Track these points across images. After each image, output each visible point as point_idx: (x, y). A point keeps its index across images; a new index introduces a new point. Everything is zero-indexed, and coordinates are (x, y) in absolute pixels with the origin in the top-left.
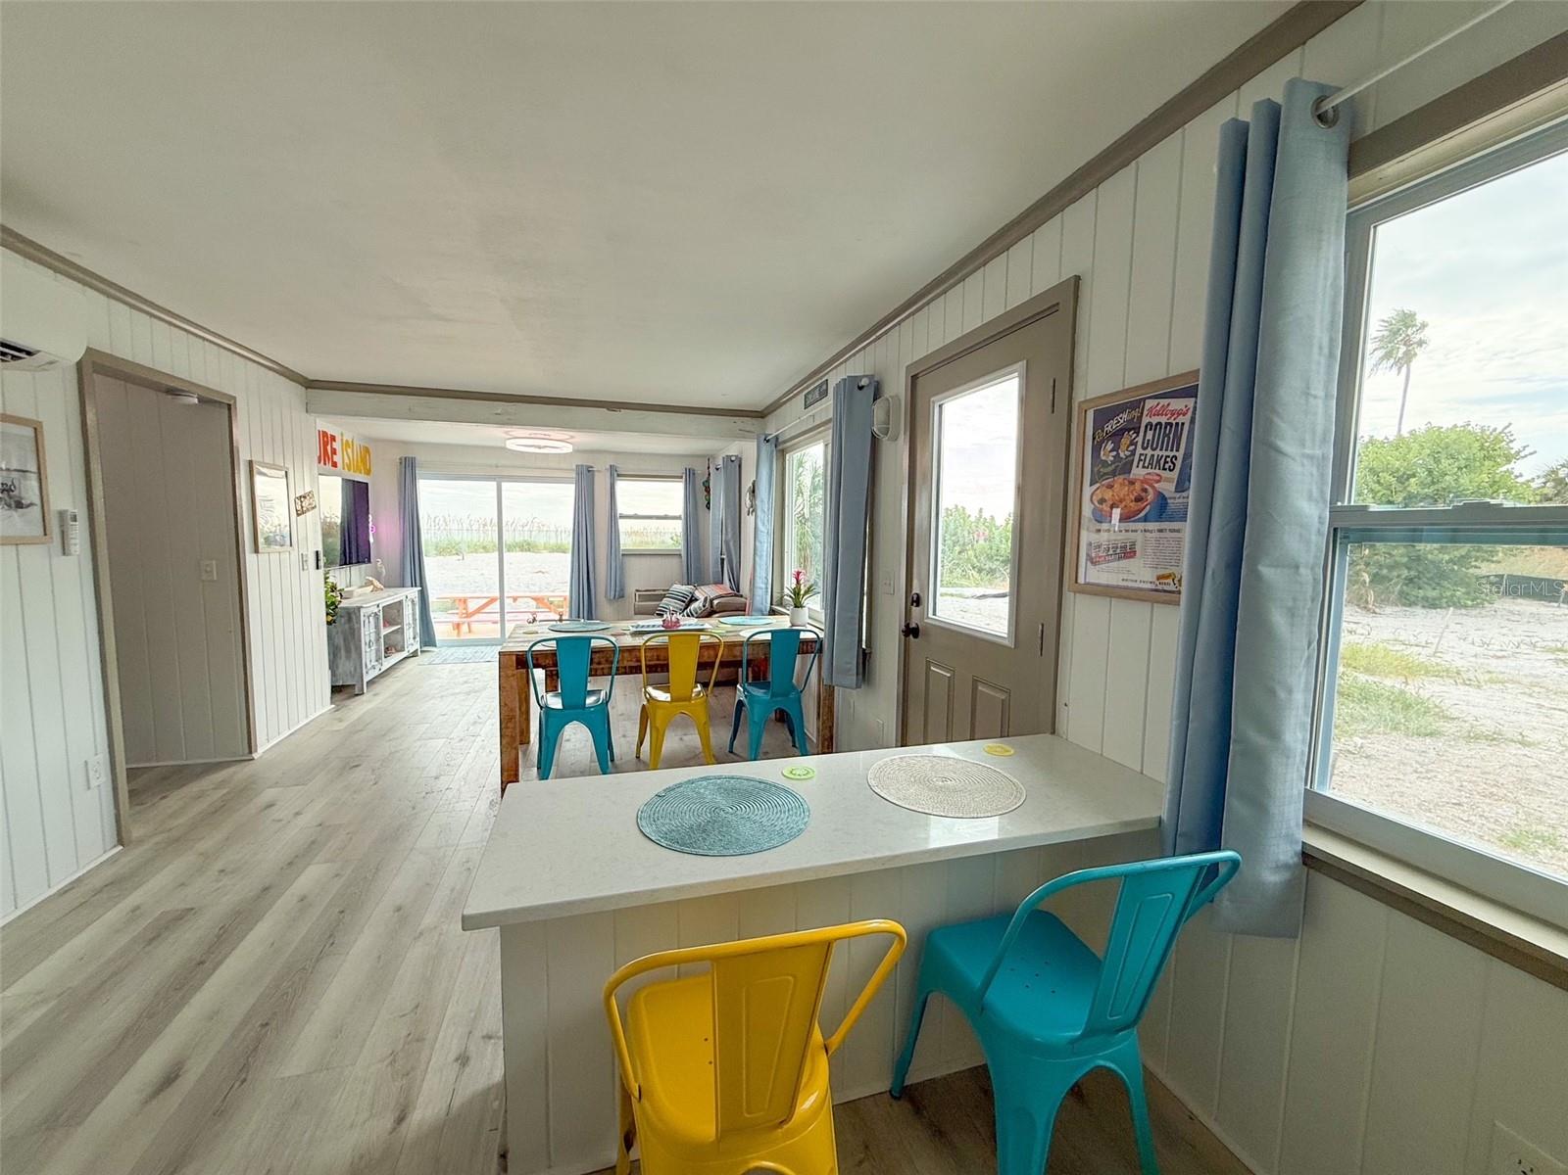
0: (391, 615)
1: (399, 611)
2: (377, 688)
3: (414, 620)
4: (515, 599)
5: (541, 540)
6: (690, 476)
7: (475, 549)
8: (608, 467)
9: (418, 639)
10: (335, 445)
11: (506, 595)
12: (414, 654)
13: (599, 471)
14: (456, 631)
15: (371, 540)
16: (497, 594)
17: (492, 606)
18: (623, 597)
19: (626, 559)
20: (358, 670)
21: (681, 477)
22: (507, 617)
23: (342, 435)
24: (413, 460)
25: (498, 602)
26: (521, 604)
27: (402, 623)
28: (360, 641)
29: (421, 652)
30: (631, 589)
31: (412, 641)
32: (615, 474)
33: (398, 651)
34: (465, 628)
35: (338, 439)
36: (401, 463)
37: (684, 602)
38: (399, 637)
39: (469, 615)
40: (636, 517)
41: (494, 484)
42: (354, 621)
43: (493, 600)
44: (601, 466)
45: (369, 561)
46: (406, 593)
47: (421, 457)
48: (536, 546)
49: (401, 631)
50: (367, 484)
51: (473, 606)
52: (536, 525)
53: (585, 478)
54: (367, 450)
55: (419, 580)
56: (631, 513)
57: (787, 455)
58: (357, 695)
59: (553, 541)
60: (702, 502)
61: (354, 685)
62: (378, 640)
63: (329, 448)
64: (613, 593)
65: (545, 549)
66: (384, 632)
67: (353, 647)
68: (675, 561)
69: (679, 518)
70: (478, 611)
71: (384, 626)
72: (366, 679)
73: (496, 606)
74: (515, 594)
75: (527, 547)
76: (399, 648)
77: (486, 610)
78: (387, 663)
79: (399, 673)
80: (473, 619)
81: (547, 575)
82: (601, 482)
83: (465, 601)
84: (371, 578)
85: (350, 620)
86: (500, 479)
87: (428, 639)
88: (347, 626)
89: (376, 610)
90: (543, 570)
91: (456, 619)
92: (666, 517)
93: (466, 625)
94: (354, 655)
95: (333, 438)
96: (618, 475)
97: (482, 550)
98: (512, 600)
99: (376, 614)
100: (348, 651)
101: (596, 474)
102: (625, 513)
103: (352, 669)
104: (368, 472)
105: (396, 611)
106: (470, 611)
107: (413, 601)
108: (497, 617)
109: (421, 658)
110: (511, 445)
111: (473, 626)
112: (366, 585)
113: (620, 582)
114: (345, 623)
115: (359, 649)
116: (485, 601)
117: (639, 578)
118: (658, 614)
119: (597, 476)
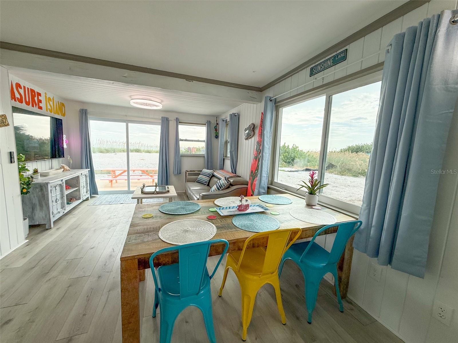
0: (72, 183)
1: (77, 181)
2: (61, 224)
3: (87, 184)
4: (134, 171)
5: (142, 149)
6: (208, 124)
7: (120, 151)
8: (175, 119)
9: (89, 192)
10: (40, 98)
11: (130, 169)
12: (87, 199)
13: (171, 120)
14: (110, 183)
15: (65, 146)
16: (126, 169)
17: (125, 173)
18: (180, 173)
19: (182, 158)
20: (48, 216)
21: (205, 124)
22: (131, 177)
23: (45, 93)
24: (86, 110)
25: (127, 172)
26: (137, 173)
27: (79, 186)
28: (48, 201)
29: (91, 197)
30: (184, 170)
31: (85, 193)
32: (178, 122)
33: (77, 200)
34: (114, 181)
35: (43, 95)
36: (80, 112)
37: (209, 177)
38: (77, 193)
39: (116, 177)
40: (186, 140)
41: (125, 124)
42: (44, 190)
43: (125, 171)
44: (172, 118)
45: (64, 157)
46: (81, 172)
47: (90, 110)
48: (140, 151)
49: (79, 190)
50: (62, 120)
51: (117, 173)
52: (141, 144)
53: (165, 123)
54: (63, 105)
55: (89, 165)
56: (184, 139)
57: (280, 109)
58: (47, 229)
59: (146, 149)
60: (213, 135)
61: (46, 224)
62: (62, 197)
63: (36, 99)
64: (176, 172)
65: (143, 152)
66: (67, 192)
67: (44, 205)
68: (202, 159)
69: (204, 141)
70: (120, 175)
71: (66, 189)
72: (53, 220)
73: (126, 173)
74: (134, 169)
75: (138, 151)
76: (78, 198)
77: (123, 174)
78: (68, 208)
79: (76, 212)
80: (117, 178)
81: (144, 160)
82: (172, 124)
83: (114, 171)
84: (63, 165)
85: (42, 190)
86: (127, 121)
87: (94, 191)
88: (40, 193)
89: (60, 183)
90: (143, 159)
91: (111, 178)
92: (198, 141)
93: (115, 181)
94: (45, 208)
95: (39, 94)
96: (180, 122)
97: (122, 152)
98: (133, 171)
99: (60, 185)
100: (41, 206)
101: (170, 121)
102: (182, 138)
103: (44, 216)
104: (64, 115)
105: (75, 181)
106: (117, 175)
107: (86, 175)
108: (126, 178)
109: (91, 201)
110: (133, 103)
111: (118, 181)
112: (61, 168)
113: (180, 166)
114: (39, 192)
115: (47, 205)
116: (122, 171)
117: (187, 165)
118: (197, 182)
119: (170, 122)
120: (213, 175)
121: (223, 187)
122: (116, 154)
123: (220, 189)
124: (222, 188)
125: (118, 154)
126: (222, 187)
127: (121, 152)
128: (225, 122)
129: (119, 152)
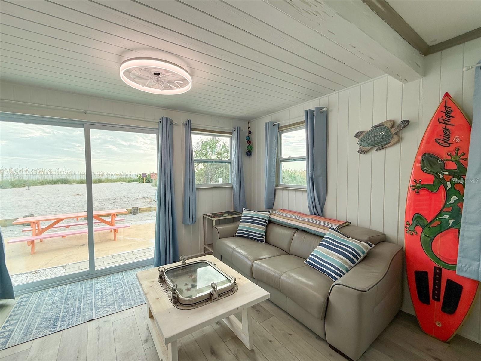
8: (184, 121)
13: (176, 124)
18: (196, 221)
44: (179, 119)
56: (203, 158)
68: (228, 192)
80: (43, 235)
82: (179, 133)
96: (193, 129)
101: (174, 126)
113: (195, 208)
118: (238, 236)
119: (175, 128)
120: (269, 220)
121: (362, 255)
122: (29, 189)
123: (357, 262)
124: (360, 259)
125: (33, 188)
126: (360, 256)
127: (36, 185)
128: (276, 127)
129: (33, 185)
